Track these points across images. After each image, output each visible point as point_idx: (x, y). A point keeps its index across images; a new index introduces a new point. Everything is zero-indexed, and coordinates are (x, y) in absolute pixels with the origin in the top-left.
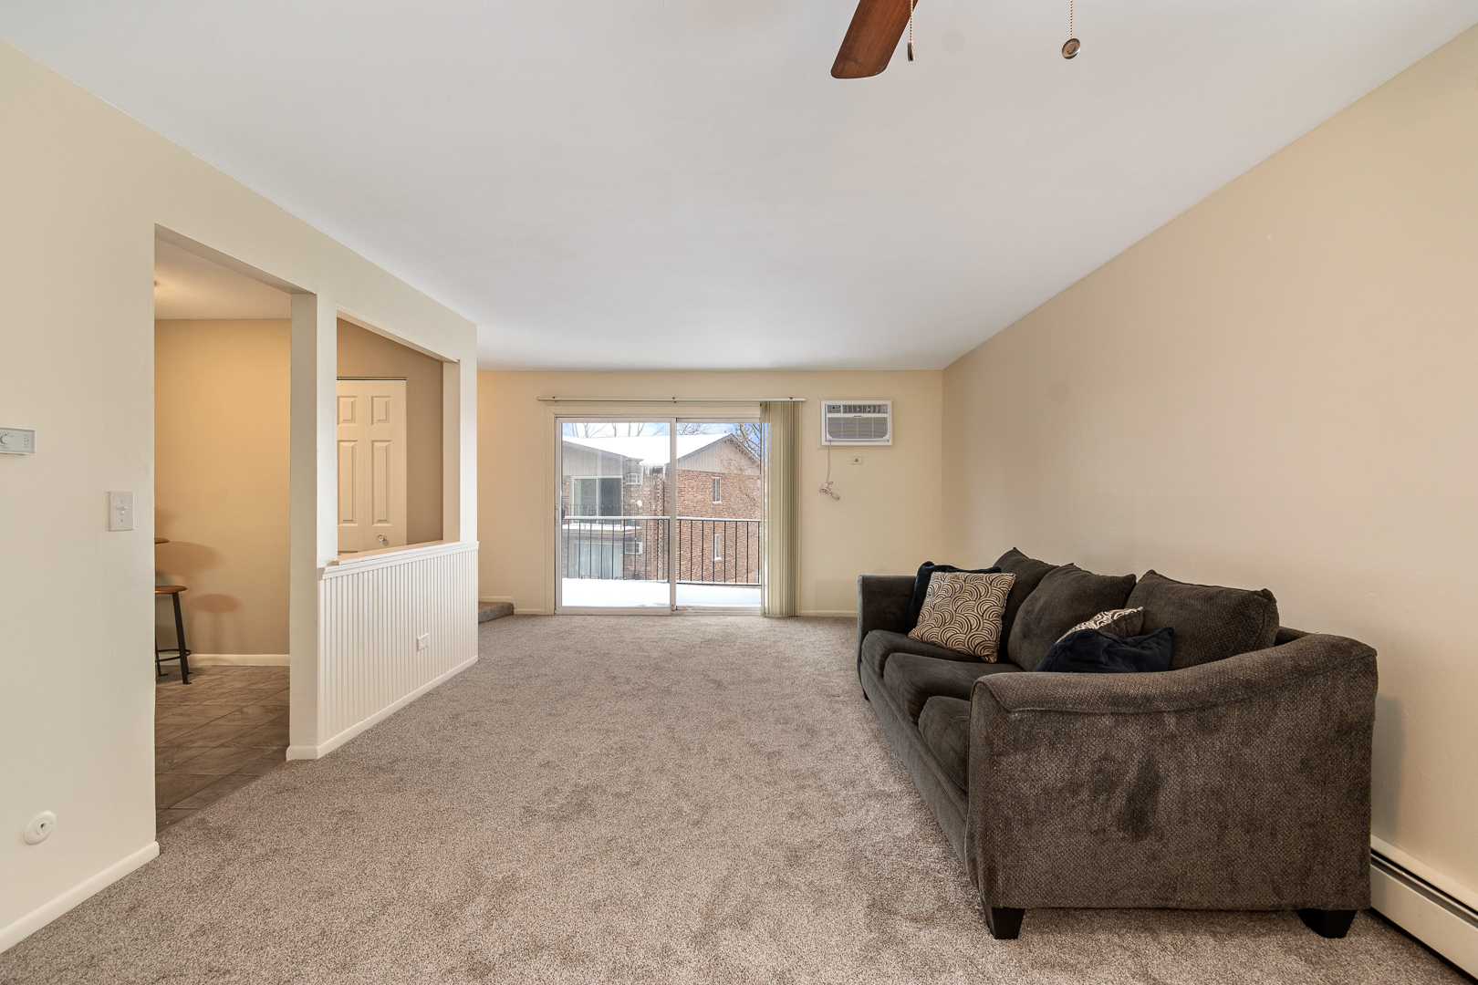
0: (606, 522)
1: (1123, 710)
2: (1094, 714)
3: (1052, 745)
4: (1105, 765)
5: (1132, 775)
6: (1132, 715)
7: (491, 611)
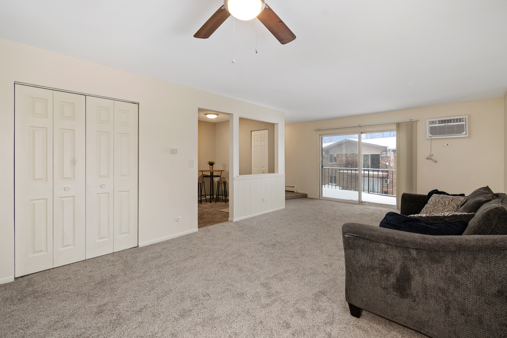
0: (345, 170)
1: (391, 243)
2: (377, 242)
3: (362, 250)
4: (385, 263)
5: (397, 269)
6: (395, 246)
7: (299, 195)
